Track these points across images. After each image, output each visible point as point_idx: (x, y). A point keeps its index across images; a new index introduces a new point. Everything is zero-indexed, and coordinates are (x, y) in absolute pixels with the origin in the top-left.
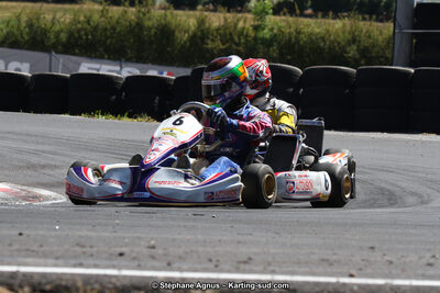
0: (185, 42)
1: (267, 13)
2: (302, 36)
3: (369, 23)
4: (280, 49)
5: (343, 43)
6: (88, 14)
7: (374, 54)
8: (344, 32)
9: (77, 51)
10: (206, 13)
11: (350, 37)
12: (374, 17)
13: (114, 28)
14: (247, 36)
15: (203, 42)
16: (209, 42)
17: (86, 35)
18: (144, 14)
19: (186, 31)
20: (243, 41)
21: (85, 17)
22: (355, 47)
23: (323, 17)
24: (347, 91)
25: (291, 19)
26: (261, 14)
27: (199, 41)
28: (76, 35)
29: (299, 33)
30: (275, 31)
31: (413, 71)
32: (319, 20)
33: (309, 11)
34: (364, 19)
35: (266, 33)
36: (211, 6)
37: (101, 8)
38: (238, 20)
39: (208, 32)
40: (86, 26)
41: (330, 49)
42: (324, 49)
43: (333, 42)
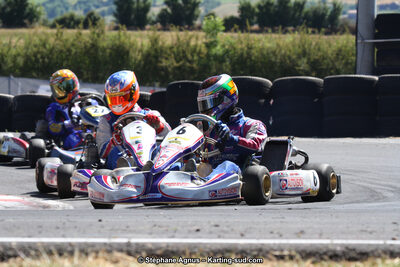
0: (140, 61)
1: (219, 30)
2: (253, 51)
3: (317, 36)
4: (233, 64)
5: (294, 57)
6: (44, 37)
7: (324, 67)
8: (294, 46)
9: (34, 74)
10: (158, 33)
11: (300, 50)
12: (323, 30)
13: (69, 50)
14: (200, 53)
15: (158, 61)
16: (164, 60)
17: (42, 57)
18: (98, 35)
19: (141, 51)
20: (196, 58)
21: (41, 40)
22: (305, 60)
23: (274, 31)
24: (316, 100)
25: (242, 35)
26: (212, 31)
27: (153, 60)
28: (33, 59)
29: (250, 48)
30: (227, 47)
31: (377, 78)
32: (269, 36)
33: (256, 27)
34: (313, 32)
35: (218, 50)
36: (159, 25)
37: (55, 31)
38: (190, 38)
39: (162, 51)
40: (42, 49)
41: (281, 62)
42: (275, 63)
43: (284, 56)
